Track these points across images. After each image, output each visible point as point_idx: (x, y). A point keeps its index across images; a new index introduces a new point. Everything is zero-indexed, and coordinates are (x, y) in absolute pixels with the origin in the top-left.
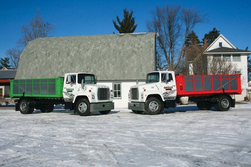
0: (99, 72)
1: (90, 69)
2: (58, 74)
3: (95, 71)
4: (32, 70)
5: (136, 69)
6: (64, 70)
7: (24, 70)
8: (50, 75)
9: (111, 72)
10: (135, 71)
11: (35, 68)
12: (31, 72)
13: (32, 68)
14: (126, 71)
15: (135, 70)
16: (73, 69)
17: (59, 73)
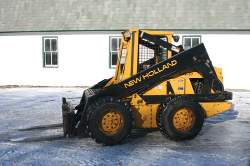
0: (154, 12)
1: (135, 6)
2: (68, 18)
3: (146, 11)
4: (17, 9)
5: (234, 7)
6: (80, 8)
7: (3, 10)
8: (53, 18)
9: (179, 13)
10: (233, 11)
11: (23, 6)
12: (16, 13)
13: (17, 6)
14: (212, 12)
15: (232, 8)
16: (99, 6)
17: (69, 15)
